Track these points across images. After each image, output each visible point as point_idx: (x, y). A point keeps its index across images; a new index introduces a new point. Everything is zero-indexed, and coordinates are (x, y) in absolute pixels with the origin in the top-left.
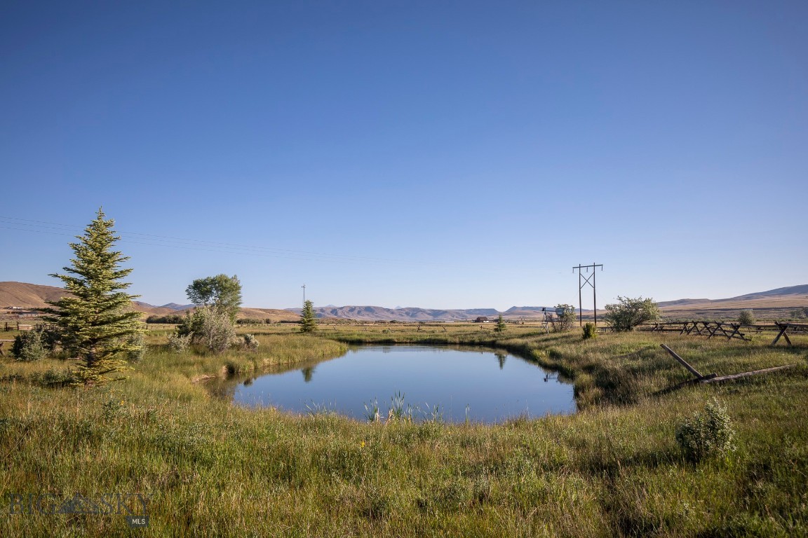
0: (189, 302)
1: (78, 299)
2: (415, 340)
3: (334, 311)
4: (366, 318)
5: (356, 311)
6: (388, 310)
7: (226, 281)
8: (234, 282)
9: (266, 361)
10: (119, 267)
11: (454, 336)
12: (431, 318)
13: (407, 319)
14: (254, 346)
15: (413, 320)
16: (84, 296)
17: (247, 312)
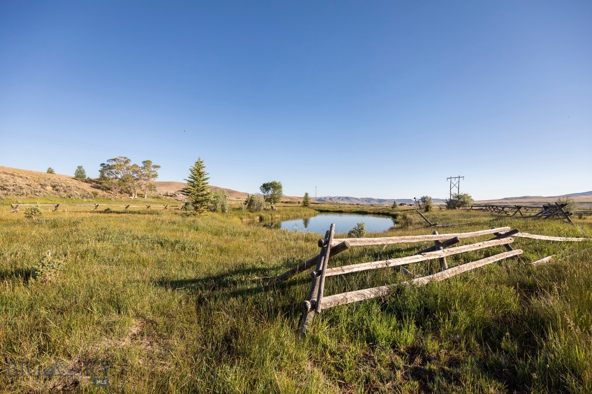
0: (261, 193)
1: (191, 187)
2: (353, 211)
3: (331, 199)
4: (346, 202)
5: (341, 199)
6: (357, 199)
7: (276, 184)
8: (280, 184)
9: (277, 216)
10: (206, 177)
11: (371, 210)
12: (378, 203)
13: (365, 203)
14: (275, 210)
15: (369, 204)
16: (194, 187)
17: (286, 197)
